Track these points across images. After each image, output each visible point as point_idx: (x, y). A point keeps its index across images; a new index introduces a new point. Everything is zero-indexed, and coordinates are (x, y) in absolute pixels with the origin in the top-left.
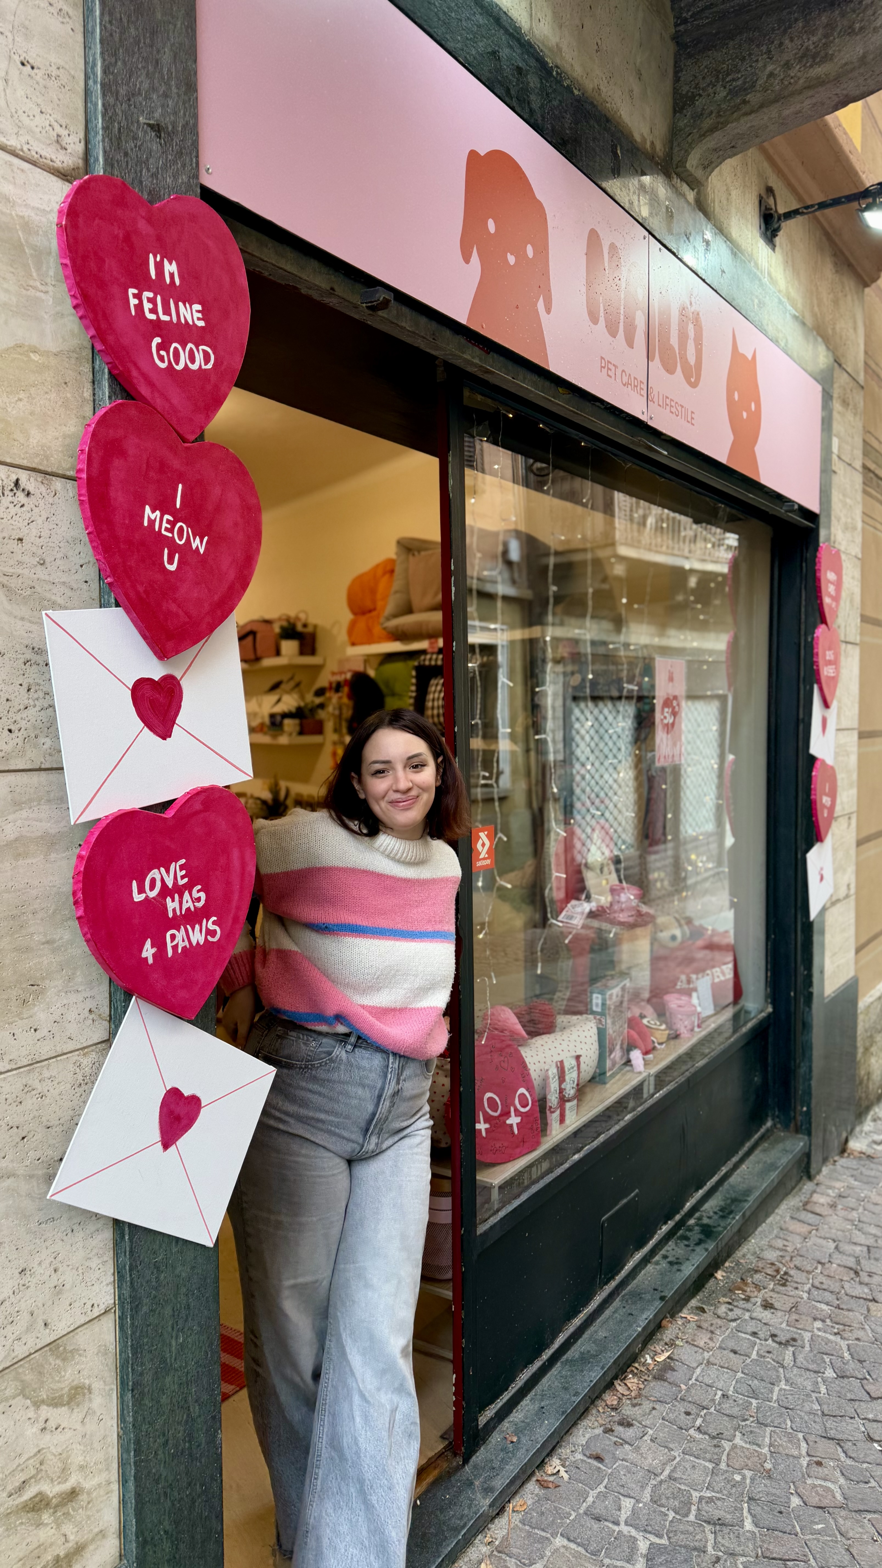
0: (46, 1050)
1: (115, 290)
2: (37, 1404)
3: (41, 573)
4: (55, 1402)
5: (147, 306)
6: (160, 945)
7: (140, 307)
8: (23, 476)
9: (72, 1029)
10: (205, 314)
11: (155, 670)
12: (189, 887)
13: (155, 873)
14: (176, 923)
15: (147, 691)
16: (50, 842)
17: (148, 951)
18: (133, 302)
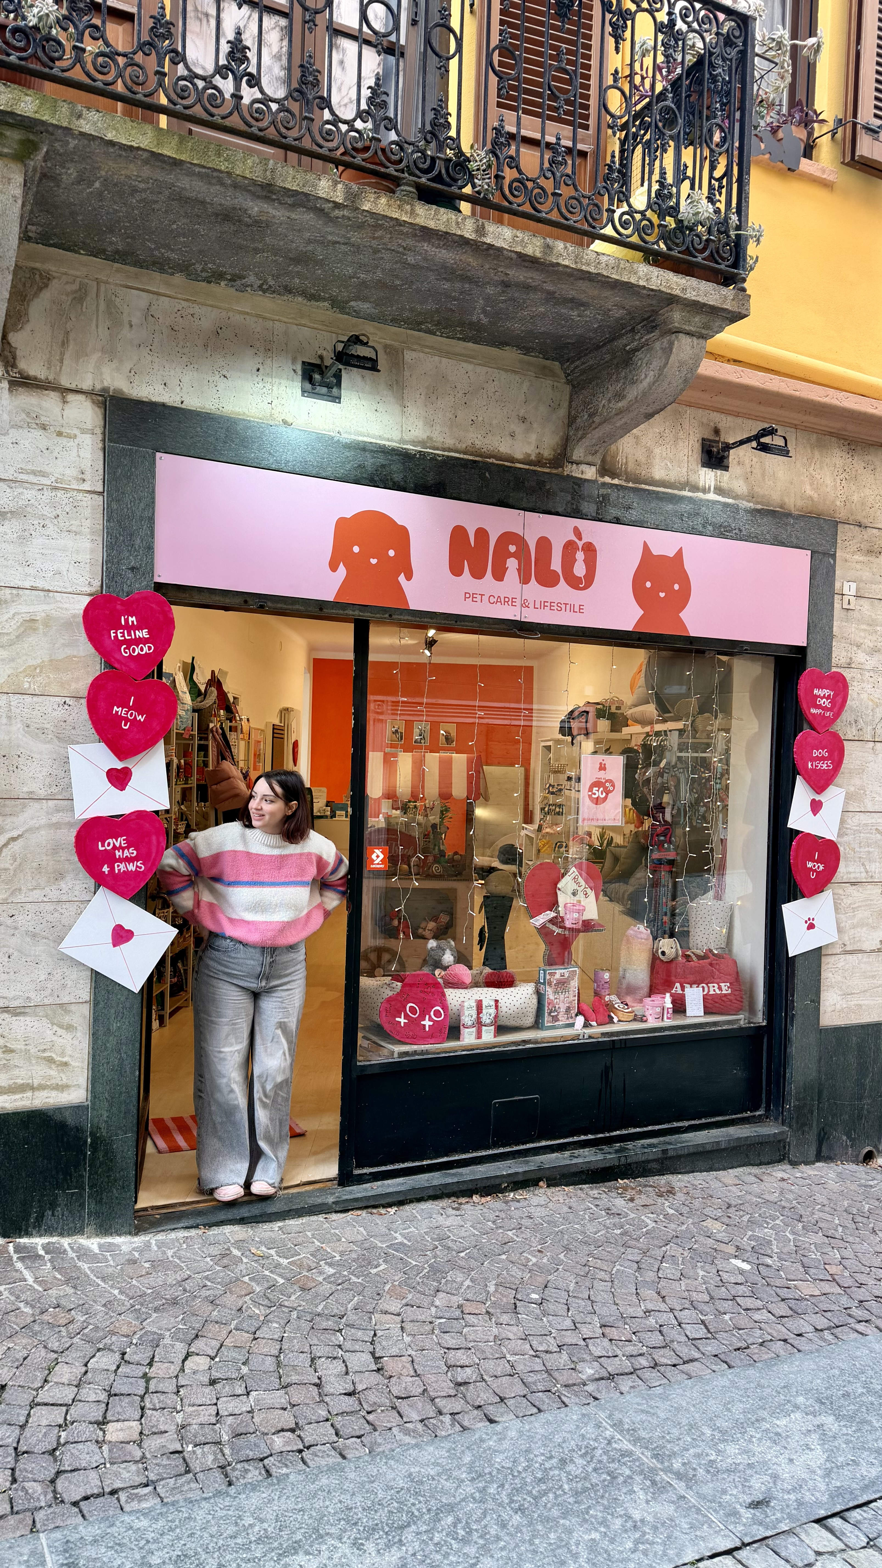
0: (64, 898)
1: (105, 632)
2: (53, 1024)
3: (73, 732)
4: (61, 1026)
5: (119, 635)
6: (112, 868)
7: (116, 637)
8: (67, 700)
9: (76, 893)
10: (149, 633)
11: (119, 765)
12: (128, 848)
13: (110, 840)
14: (120, 860)
15: (115, 773)
16: (70, 825)
17: (106, 869)
18: (113, 635)
